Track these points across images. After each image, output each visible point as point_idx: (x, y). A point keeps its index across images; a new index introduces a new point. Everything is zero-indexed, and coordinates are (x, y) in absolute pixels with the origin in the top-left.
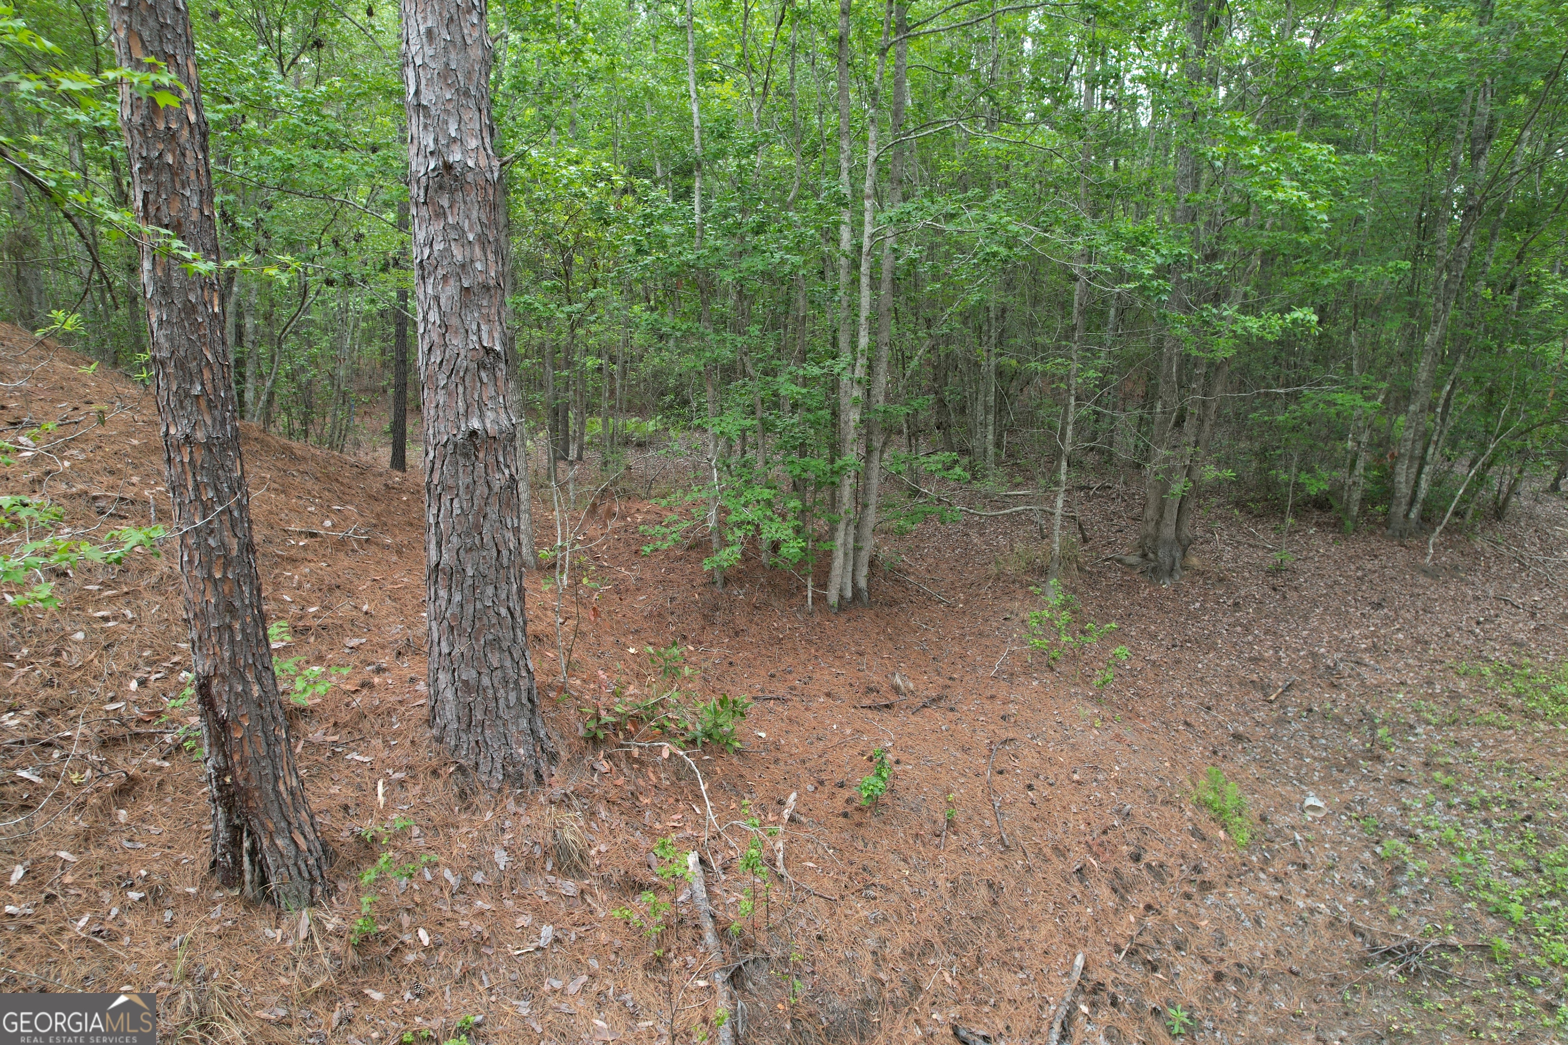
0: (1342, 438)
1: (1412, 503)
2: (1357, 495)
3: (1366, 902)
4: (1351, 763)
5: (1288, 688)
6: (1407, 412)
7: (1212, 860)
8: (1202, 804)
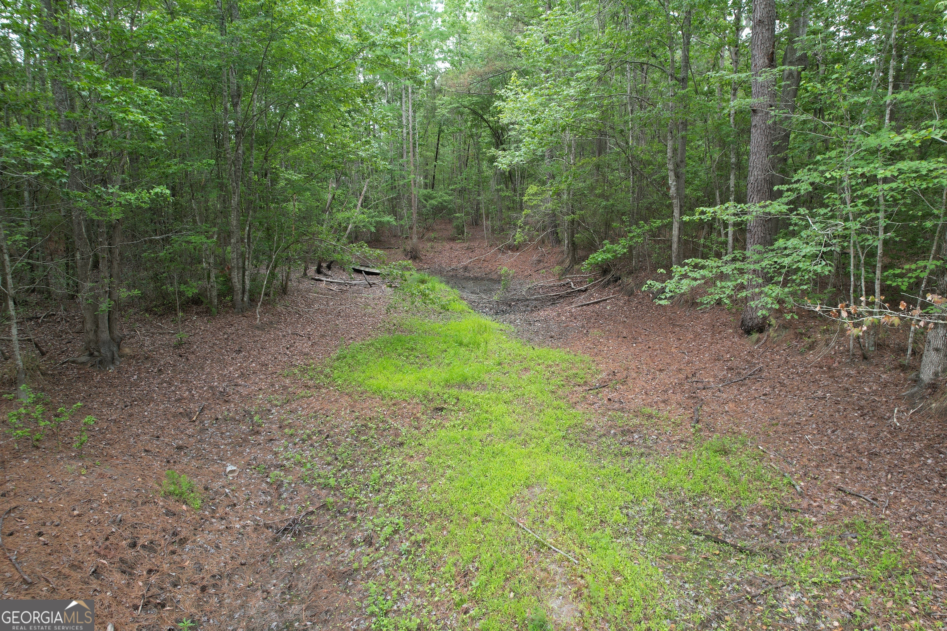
0: (200, 262)
1: (243, 292)
2: (215, 293)
3: (269, 509)
4: (245, 440)
5: (202, 410)
6: (230, 244)
7: (183, 525)
8: (168, 495)
